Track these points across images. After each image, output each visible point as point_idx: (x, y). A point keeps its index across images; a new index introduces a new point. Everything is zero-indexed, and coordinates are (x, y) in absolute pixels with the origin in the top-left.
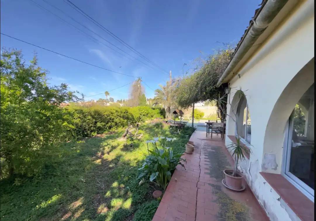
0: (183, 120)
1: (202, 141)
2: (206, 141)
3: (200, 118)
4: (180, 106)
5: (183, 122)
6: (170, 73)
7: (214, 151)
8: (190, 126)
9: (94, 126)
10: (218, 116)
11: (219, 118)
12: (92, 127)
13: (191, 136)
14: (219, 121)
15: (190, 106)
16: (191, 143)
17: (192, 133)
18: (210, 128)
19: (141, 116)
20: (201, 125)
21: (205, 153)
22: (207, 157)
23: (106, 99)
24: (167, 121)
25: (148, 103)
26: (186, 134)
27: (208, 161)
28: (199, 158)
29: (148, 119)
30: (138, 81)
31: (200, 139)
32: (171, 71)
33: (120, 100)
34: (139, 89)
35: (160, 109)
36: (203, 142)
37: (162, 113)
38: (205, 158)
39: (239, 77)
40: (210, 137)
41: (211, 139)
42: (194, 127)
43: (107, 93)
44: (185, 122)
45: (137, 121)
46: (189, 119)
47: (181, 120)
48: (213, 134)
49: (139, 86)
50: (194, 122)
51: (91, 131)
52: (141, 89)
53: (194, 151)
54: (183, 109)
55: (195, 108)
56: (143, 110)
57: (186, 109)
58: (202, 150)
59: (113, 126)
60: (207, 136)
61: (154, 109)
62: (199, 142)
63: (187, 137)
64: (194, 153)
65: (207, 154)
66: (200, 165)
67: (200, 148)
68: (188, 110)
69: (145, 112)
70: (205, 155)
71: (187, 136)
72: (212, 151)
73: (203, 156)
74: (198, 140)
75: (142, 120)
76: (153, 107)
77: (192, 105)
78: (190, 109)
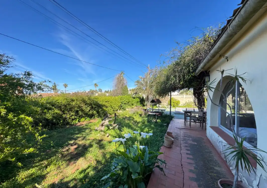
0: (161, 108)
1: (181, 130)
2: (184, 131)
3: (177, 106)
4: (157, 95)
5: (161, 110)
6: (149, 66)
7: (196, 143)
8: (168, 114)
9: (76, 115)
10: (195, 104)
11: (196, 106)
12: (73, 115)
13: (169, 124)
14: (197, 109)
15: (167, 95)
16: (170, 134)
17: (170, 121)
18: (187, 116)
19: (122, 105)
20: (178, 113)
21: (186, 146)
22: (189, 152)
23: (95, 90)
24: (146, 109)
25: (130, 92)
26: (164, 122)
27: (191, 159)
28: (180, 153)
29: (129, 107)
30: (121, 74)
31: (179, 128)
32: (149, 65)
33: (107, 91)
34: (121, 80)
35: (139, 98)
36: (182, 132)
37: (142, 101)
38: (187, 154)
39: (227, 60)
40: (189, 126)
41: (190, 128)
42: (172, 115)
43: (96, 85)
44: (163, 110)
45: (118, 109)
46: (166, 107)
47: (159, 107)
48: (191, 123)
49: (122, 78)
50: (171, 111)
51: (73, 120)
52: (123, 81)
53: (174, 144)
54: (160, 98)
55: (172, 97)
56: (125, 99)
57: (163, 98)
58: (182, 142)
59: (95, 114)
60: (185, 125)
61: (134, 98)
62: (178, 131)
63: (165, 126)
64: (173, 146)
65: (189, 148)
66: (182, 165)
67: (180, 139)
68: (165, 99)
69: (126, 101)
70: (186, 149)
71: (165, 124)
72: (193, 143)
73: (184, 151)
74: (177, 129)
75: (123, 108)
76: (134, 96)
77: (170, 94)
78: (168, 98)
